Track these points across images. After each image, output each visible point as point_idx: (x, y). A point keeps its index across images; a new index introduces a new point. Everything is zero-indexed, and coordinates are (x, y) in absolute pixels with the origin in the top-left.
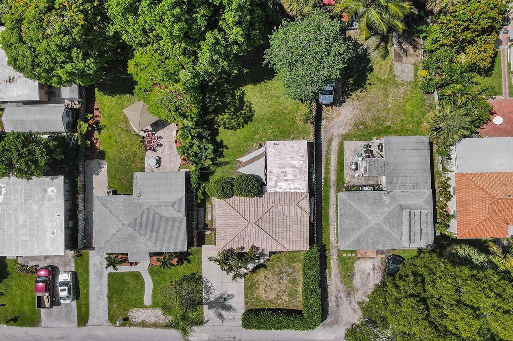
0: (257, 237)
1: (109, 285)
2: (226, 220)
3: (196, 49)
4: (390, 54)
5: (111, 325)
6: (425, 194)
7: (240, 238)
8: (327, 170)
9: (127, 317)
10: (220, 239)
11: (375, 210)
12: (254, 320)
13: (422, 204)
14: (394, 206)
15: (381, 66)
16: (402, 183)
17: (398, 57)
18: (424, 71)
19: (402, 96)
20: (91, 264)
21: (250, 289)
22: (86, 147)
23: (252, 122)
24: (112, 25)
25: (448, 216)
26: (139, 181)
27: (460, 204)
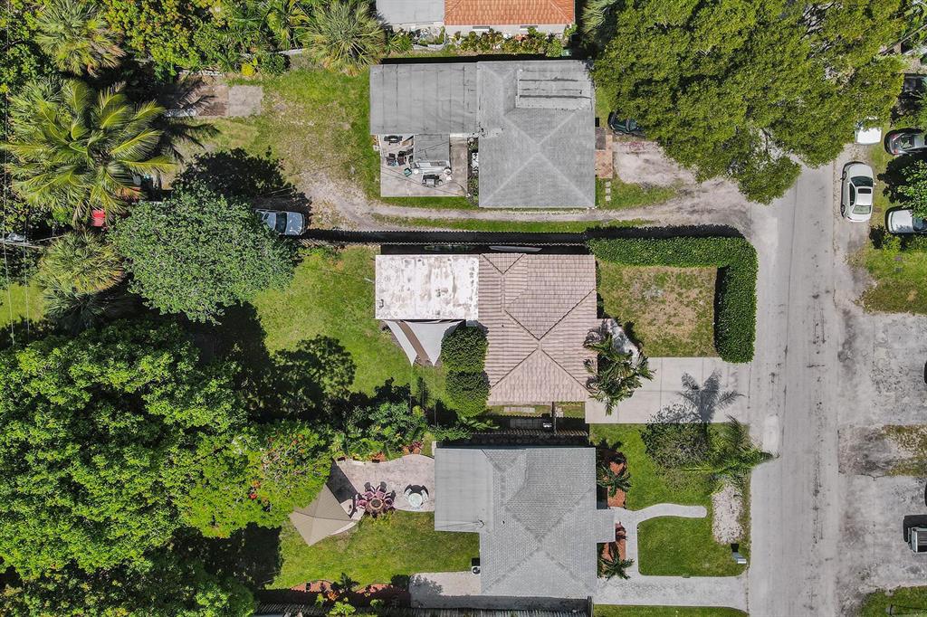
0: (566, 337)
1: (663, 574)
2: (533, 385)
3: (181, 430)
4: (208, 122)
5: (744, 572)
6: (484, 73)
7: (567, 364)
8: (436, 223)
9: (729, 545)
10: (569, 395)
11: (515, 150)
12: (734, 344)
13: (505, 77)
14: (508, 122)
15: (232, 136)
16: (463, 107)
17: (217, 109)
18: (243, 69)
19: (291, 104)
20: (621, 602)
21: (672, 348)
22: (383, 606)
23: (338, 341)
24: (130, 562)
25: (530, 36)
26: (452, 523)
27: (507, 18)
